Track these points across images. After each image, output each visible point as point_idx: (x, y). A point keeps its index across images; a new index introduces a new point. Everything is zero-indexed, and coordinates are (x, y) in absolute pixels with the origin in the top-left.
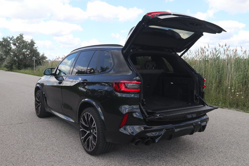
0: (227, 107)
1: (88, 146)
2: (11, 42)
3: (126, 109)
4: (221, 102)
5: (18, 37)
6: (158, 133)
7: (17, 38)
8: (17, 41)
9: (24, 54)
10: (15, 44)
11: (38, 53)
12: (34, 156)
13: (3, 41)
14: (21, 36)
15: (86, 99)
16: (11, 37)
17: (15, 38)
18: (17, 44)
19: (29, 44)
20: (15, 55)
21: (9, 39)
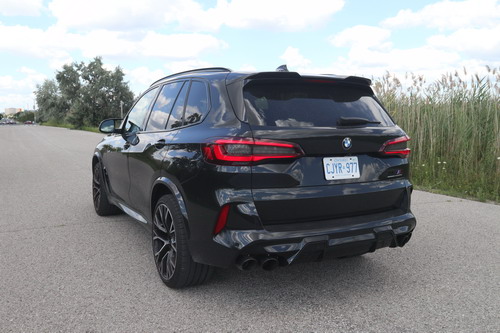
0: (494, 200)
1: (165, 271)
2: (80, 73)
3: (226, 196)
4: (481, 190)
5: (91, 64)
6: (292, 247)
7: (90, 66)
8: (91, 71)
9: (103, 96)
10: (86, 78)
11: (131, 93)
12: (63, 287)
13: (64, 73)
14: (98, 61)
15: (163, 179)
16: (79, 63)
17: (87, 65)
18: (91, 77)
19: (112, 77)
20: (88, 99)
21: (75, 68)
